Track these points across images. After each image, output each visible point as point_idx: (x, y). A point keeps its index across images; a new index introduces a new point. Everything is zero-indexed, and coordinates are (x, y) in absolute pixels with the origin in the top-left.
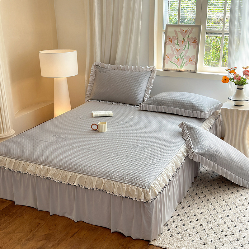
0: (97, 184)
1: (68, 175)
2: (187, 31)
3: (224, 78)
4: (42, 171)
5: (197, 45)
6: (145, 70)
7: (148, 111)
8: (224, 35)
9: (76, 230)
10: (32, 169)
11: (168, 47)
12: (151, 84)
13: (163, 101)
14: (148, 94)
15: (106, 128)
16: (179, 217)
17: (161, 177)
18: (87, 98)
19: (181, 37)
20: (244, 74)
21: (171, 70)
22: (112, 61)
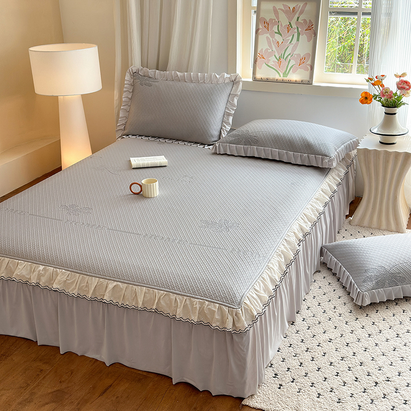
0: (146, 299)
1: (91, 284)
2: (296, 9)
3: (364, 95)
4: (43, 275)
5: (313, 35)
6: (221, 80)
7: (229, 155)
8: (362, 17)
9: (108, 382)
10: (24, 273)
11: (262, 38)
12: (233, 105)
13: (255, 136)
14: (228, 123)
15: (156, 190)
16: (292, 350)
17: (262, 284)
18: (120, 131)
19: (284, 21)
20: (399, 88)
21: (267, 80)
22: (161, 65)
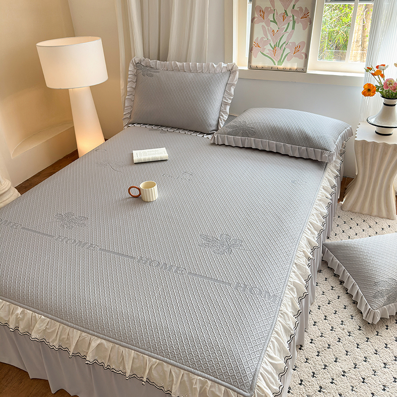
0: (135, 366)
3: (367, 87)
5: (309, 23)
6: (218, 70)
7: (227, 146)
11: (258, 27)
12: (230, 95)
13: (252, 128)
14: (225, 113)
16: (304, 390)
18: (126, 120)
19: (280, 9)
21: (262, 69)
22: (162, 56)
